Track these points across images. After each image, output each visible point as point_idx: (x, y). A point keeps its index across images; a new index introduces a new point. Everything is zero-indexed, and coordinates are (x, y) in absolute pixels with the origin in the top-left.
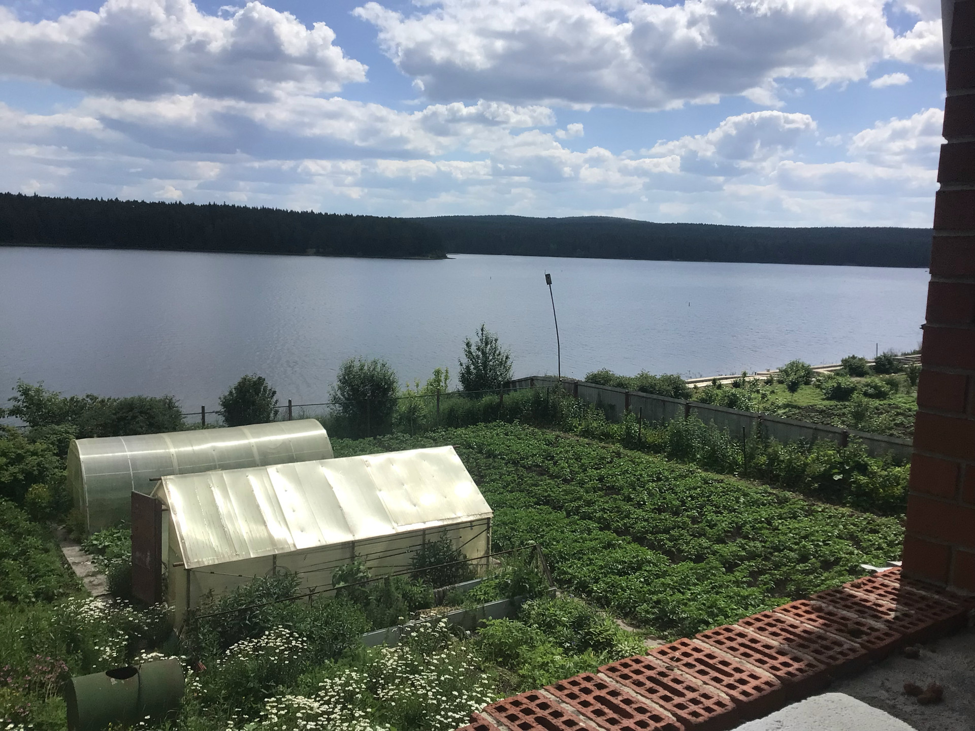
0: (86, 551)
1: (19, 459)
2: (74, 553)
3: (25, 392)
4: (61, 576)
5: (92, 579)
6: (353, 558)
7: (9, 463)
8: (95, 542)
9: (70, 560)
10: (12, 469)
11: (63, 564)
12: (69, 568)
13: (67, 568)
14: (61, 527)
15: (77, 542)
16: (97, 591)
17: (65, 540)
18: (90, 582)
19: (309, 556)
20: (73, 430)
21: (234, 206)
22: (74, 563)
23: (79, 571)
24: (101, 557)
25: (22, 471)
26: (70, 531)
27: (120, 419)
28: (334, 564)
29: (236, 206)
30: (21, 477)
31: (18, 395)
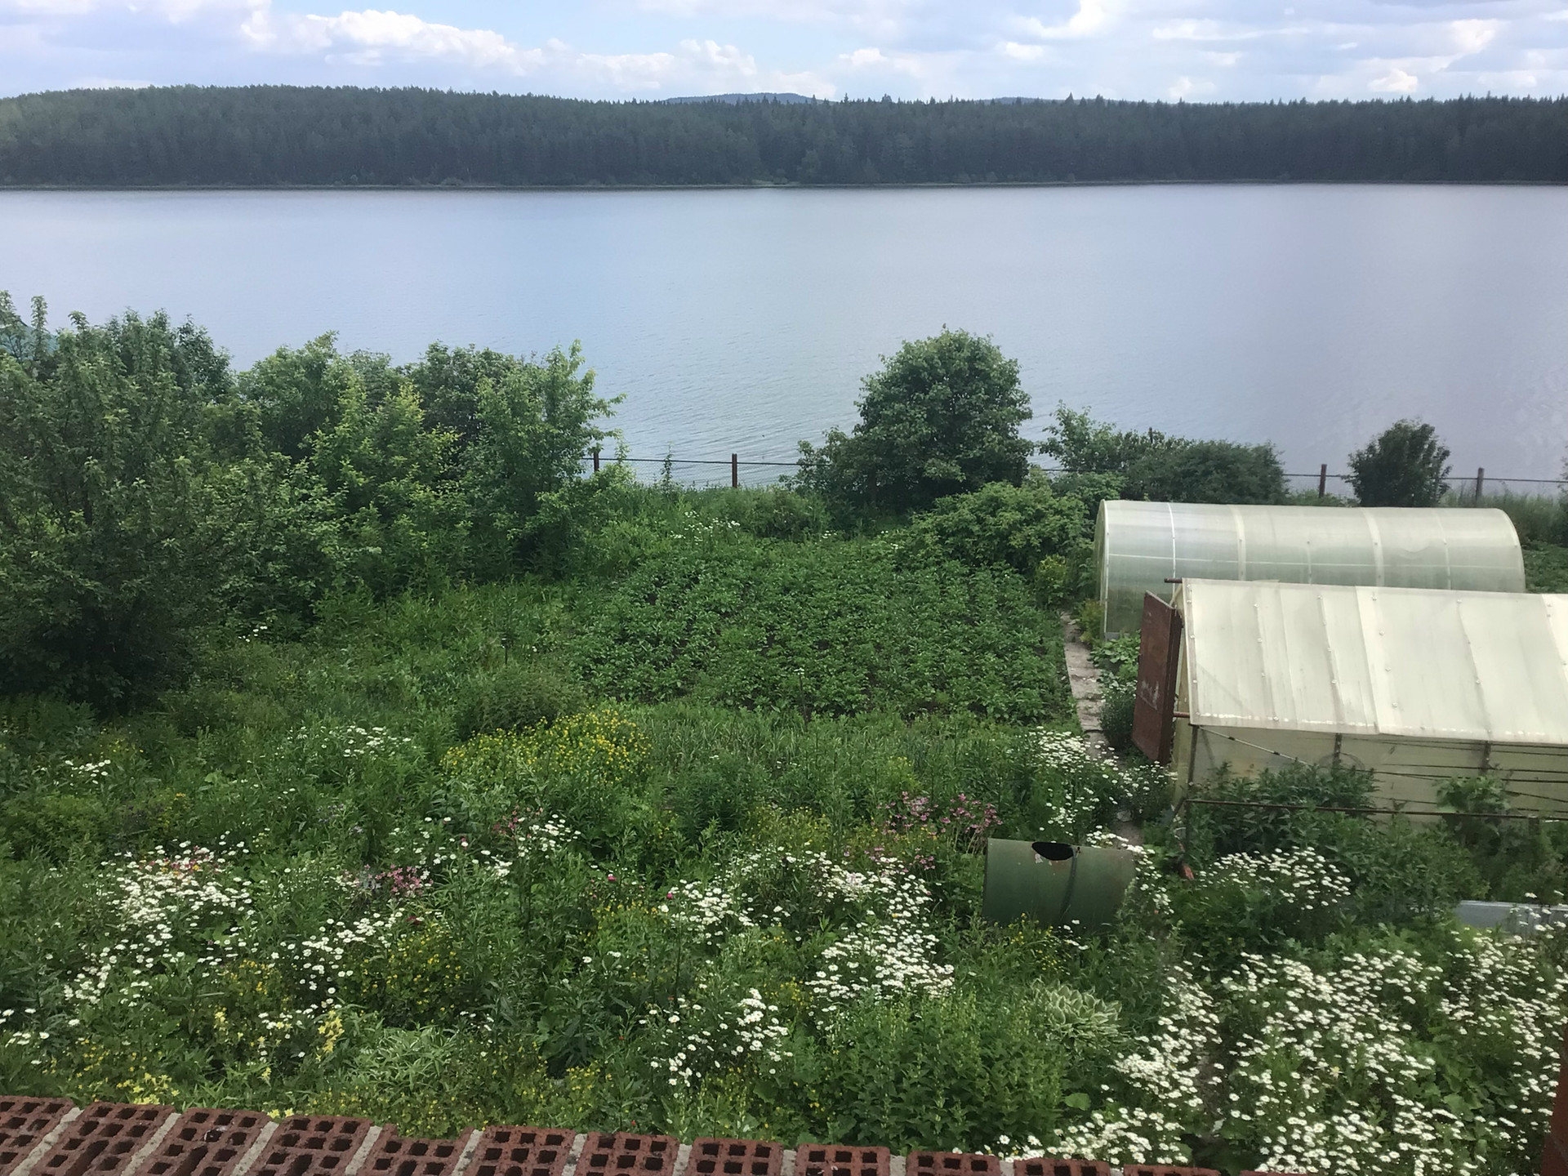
0: (1095, 663)
1: (1039, 516)
2: (1079, 662)
3: (1066, 421)
4: (1052, 691)
5: (1089, 704)
6: (1483, 769)
7: (1025, 521)
8: (1108, 653)
9: (1071, 671)
10: (1029, 530)
11: (1062, 674)
12: (1066, 682)
13: (1063, 682)
14: (1073, 622)
15: (1088, 646)
16: (1090, 723)
17: (1073, 640)
18: (1086, 709)
19: (1399, 748)
20: (1118, 483)
21: (1505, 99)
22: (1074, 677)
23: (1077, 689)
24: (1111, 675)
25: (1039, 535)
26: (1082, 630)
27: (1188, 474)
28: (1446, 772)
29: (1510, 98)
30: (1036, 542)
31: (1056, 423)
